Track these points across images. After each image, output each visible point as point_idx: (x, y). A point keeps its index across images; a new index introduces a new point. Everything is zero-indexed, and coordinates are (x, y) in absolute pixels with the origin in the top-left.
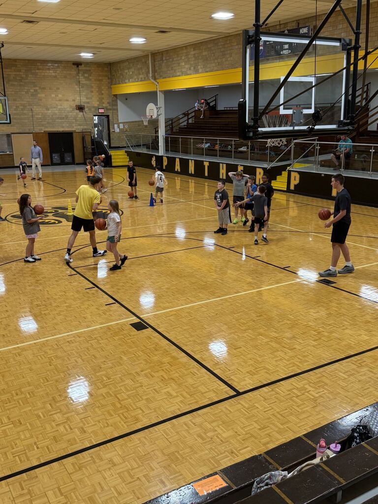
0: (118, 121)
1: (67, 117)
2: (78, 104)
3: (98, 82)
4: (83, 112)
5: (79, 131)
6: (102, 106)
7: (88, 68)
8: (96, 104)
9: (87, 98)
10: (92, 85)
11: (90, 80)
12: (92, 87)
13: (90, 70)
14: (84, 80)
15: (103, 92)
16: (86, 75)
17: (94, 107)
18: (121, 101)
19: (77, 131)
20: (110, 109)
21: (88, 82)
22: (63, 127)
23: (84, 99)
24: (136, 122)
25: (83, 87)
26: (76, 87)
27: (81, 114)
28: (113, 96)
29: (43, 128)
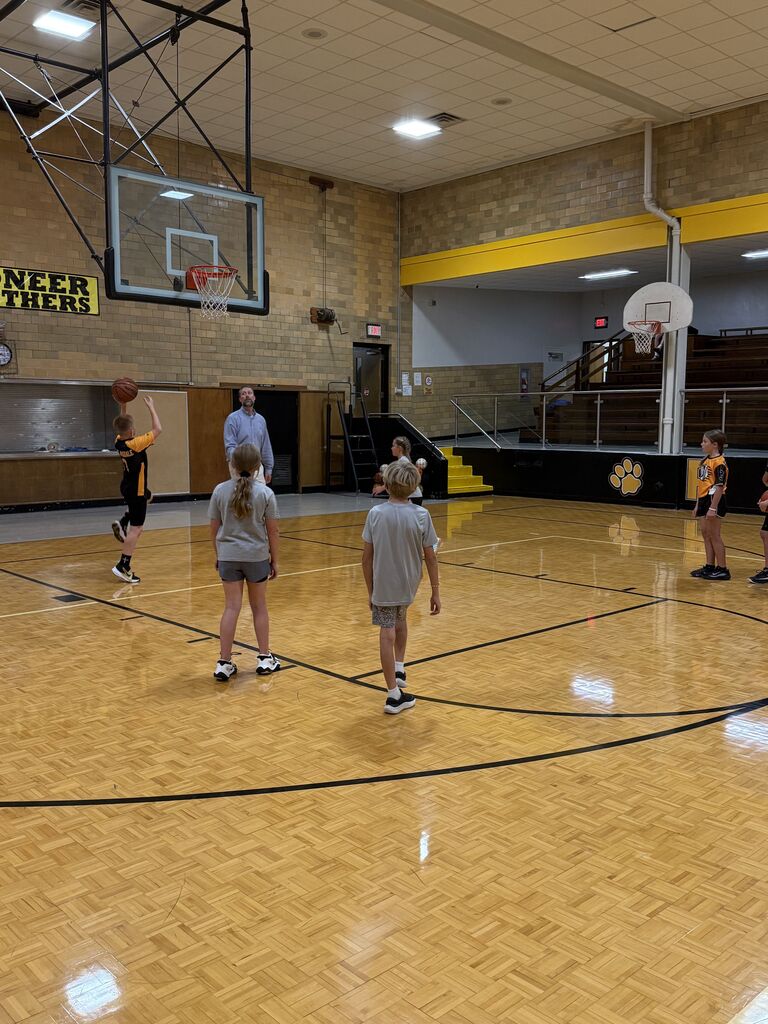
0: (410, 363)
1: (286, 342)
2: (319, 305)
3: (370, 246)
4: (328, 332)
5: (314, 389)
6: (376, 317)
7: (346, 200)
8: (361, 309)
9: (341, 291)
10: (356, 251)
11: (351, 236)
12: (354, 258)
13: (352, 207)
14: (335, 233)
15: (380, 276)
16: (342, 220)
17: (356, 318)
18: (419, 306)
19: (310, 388)
20: (395, 329)
21: (343, 242)
22: (274, 373)
23: (333, 293)
24: (450, 368)
25: (331, 256)
26: (315, 251)
27: (323, 335)
28: (401, 291)
29: (218, 373)
